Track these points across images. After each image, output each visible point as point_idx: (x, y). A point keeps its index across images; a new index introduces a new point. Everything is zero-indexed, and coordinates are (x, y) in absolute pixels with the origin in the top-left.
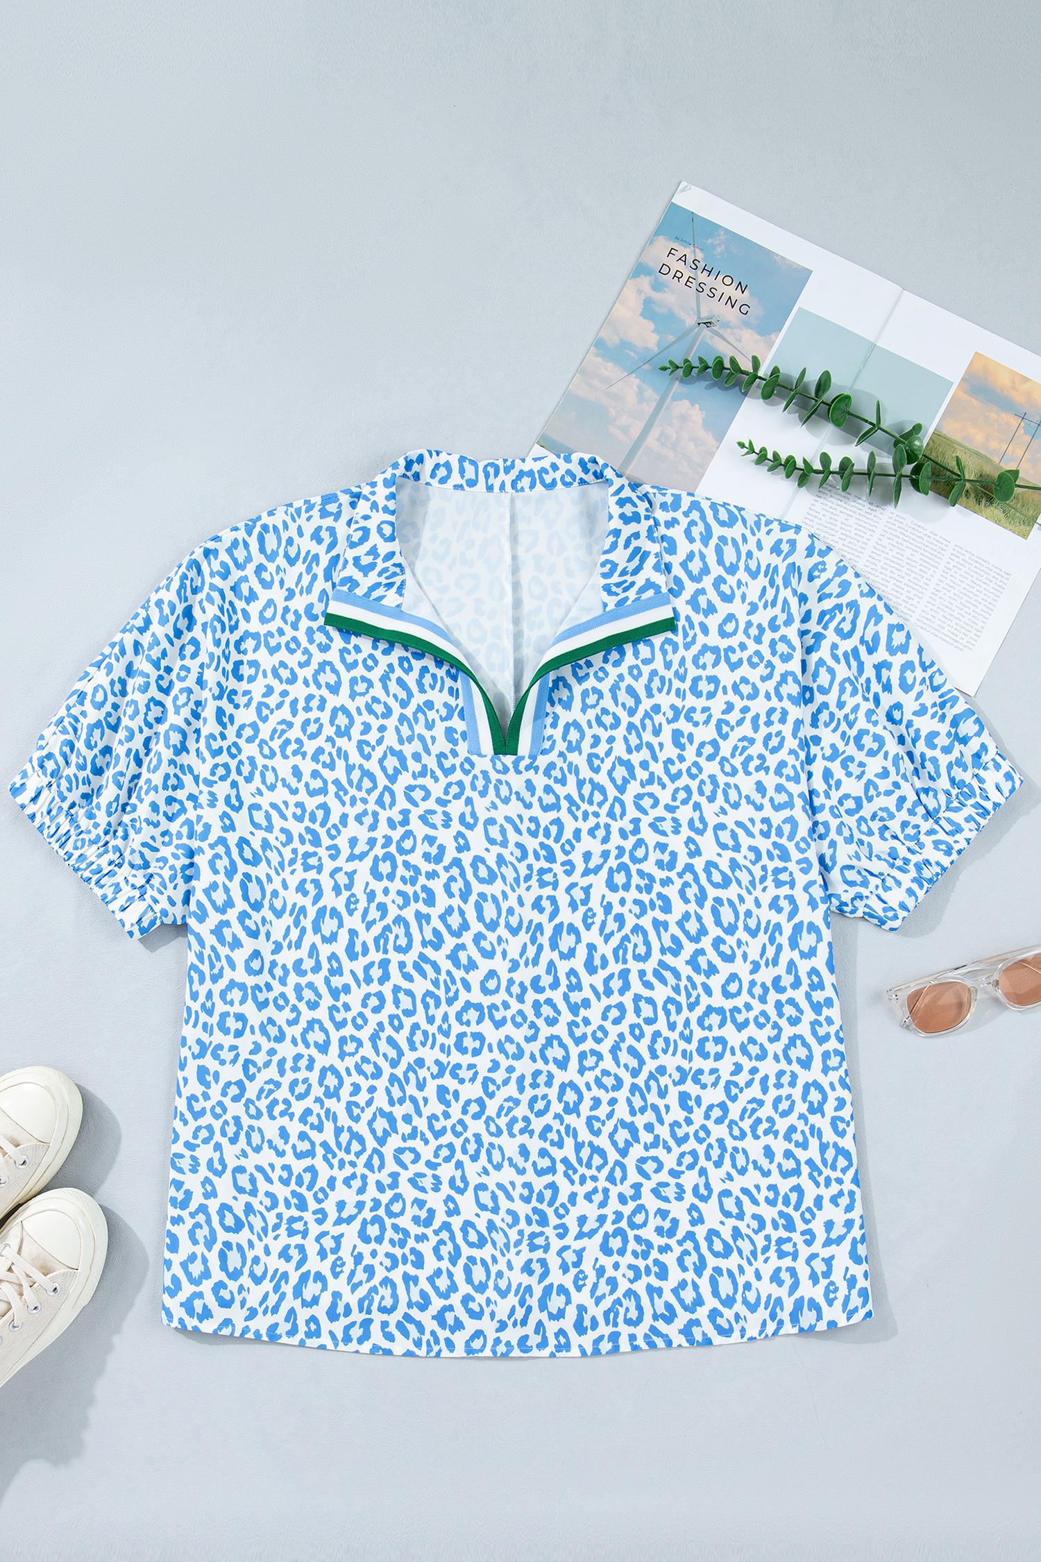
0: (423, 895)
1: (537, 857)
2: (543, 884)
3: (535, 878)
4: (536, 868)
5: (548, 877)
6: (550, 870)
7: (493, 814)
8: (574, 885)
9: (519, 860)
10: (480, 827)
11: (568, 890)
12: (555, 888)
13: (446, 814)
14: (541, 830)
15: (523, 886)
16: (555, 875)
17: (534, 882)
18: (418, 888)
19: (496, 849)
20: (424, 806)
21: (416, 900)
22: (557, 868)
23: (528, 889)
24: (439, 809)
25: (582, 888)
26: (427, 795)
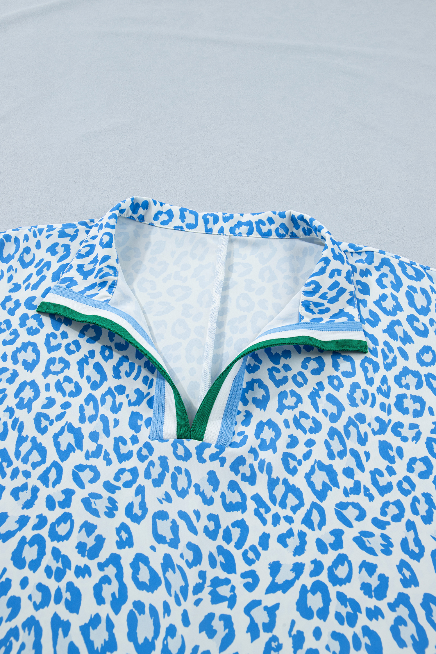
0: (67, 595)
1: (213, 563)
2: (216, 599)
3: (207, 589)
4: (210, 577)
5: (224, 591)
6: (227, 581)
7: (166, 507)
8: (255, 603)
9: (190, 565)
10: (148, 520)
11: (248, 610)
12: (231, 605)
13: (112, 501)
14: (221, 531)
15: (192, 598)
16: (233, 589)
17: (205, 595)
18: (63, 584)
19: (163, 549)
20: (90, 488)
21: (58, 599)
22: (236, 580)
23: (197, 603)
24: (106, 494)
25: (266, 608)
26: (96, 477)
